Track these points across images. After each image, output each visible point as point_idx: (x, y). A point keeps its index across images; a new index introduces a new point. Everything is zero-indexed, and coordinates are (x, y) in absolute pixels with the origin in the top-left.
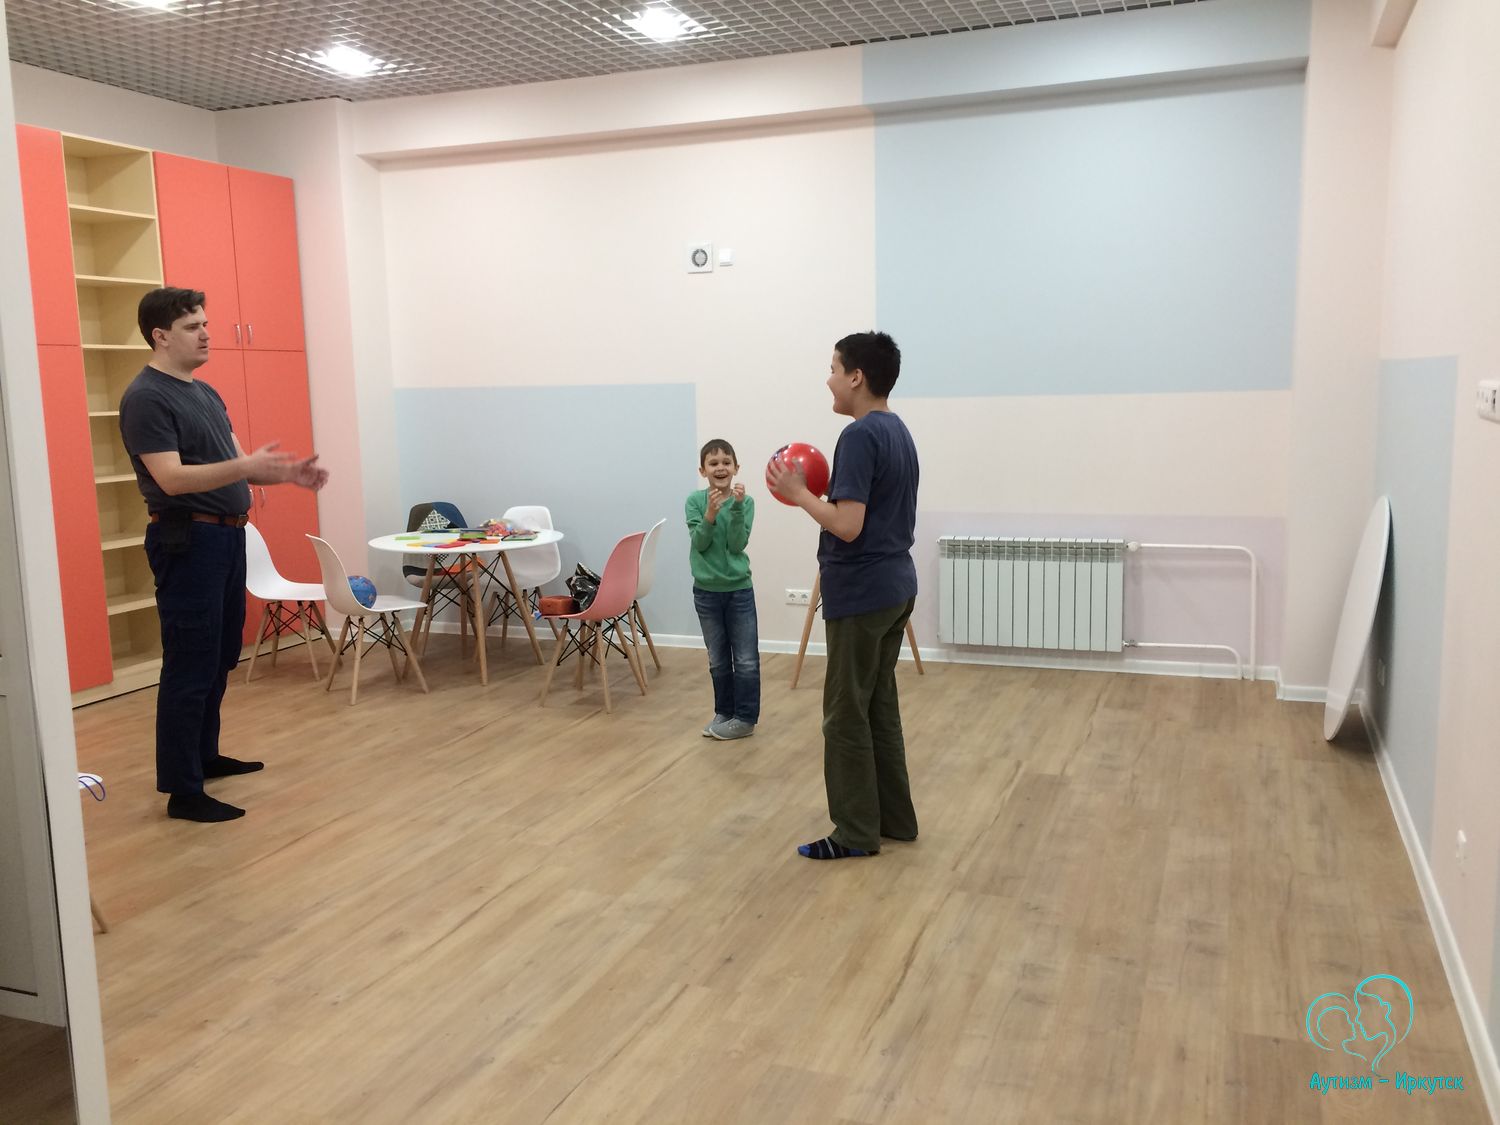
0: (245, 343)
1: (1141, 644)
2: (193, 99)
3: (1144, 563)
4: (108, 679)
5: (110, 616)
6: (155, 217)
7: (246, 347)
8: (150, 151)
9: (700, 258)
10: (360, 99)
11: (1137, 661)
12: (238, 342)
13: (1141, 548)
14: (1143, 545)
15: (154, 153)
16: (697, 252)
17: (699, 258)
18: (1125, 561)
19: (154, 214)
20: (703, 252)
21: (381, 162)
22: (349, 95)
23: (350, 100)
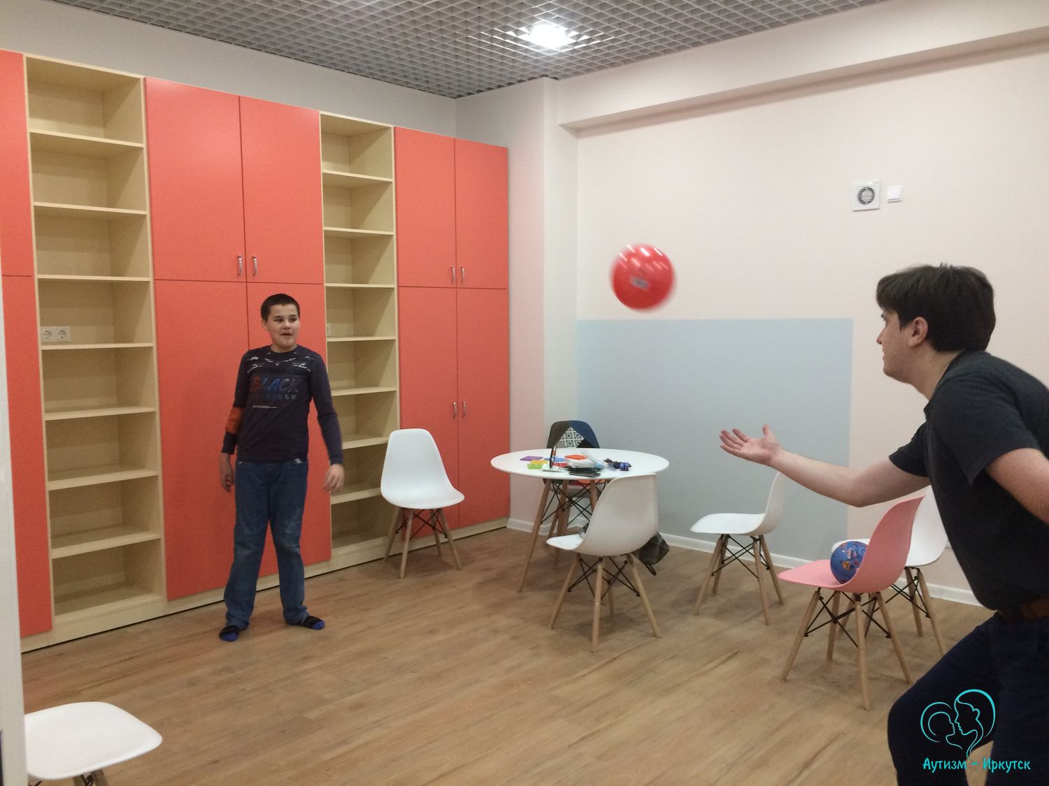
0: (459, 281)
4: (327, 557)
5: (333, 505)
6: (393, 180)
7: (459, 285)
8: (392, 126)
10: (565, 76)
12: (452, 282)
15: (395, 128)
16: (864, 190)
17: (866, 196)
19: (391, 177)
20: (871, 190)
21: (578, 130)
22: (553, 73)
23: (556, 79)
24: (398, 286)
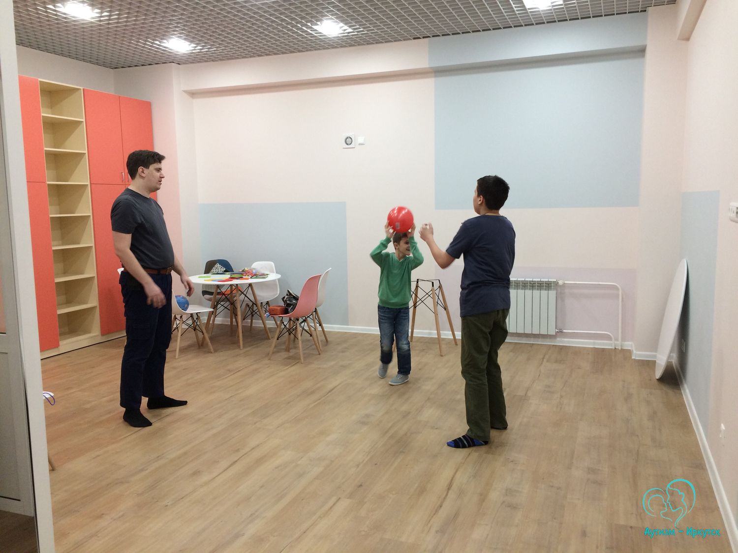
0: (126, 181)
1: (564, 331)
2: (103, 63)
3: (567, 291)
4: (56, 346)
5: (58, 315)
8: (82, 88)
9: (349, 140)
10: (184, 63)
11: (563, 339)
12: (122, 181)
13: (565, 283)
14: (566, 282)
15: (84, 89)
16: (347, 138)
18: (557, 290)
19: (83, 119)
20: (350, 138)
21: (193, 94)
22: (178, 62)
23: (179, 64)
24: (91, 184)
